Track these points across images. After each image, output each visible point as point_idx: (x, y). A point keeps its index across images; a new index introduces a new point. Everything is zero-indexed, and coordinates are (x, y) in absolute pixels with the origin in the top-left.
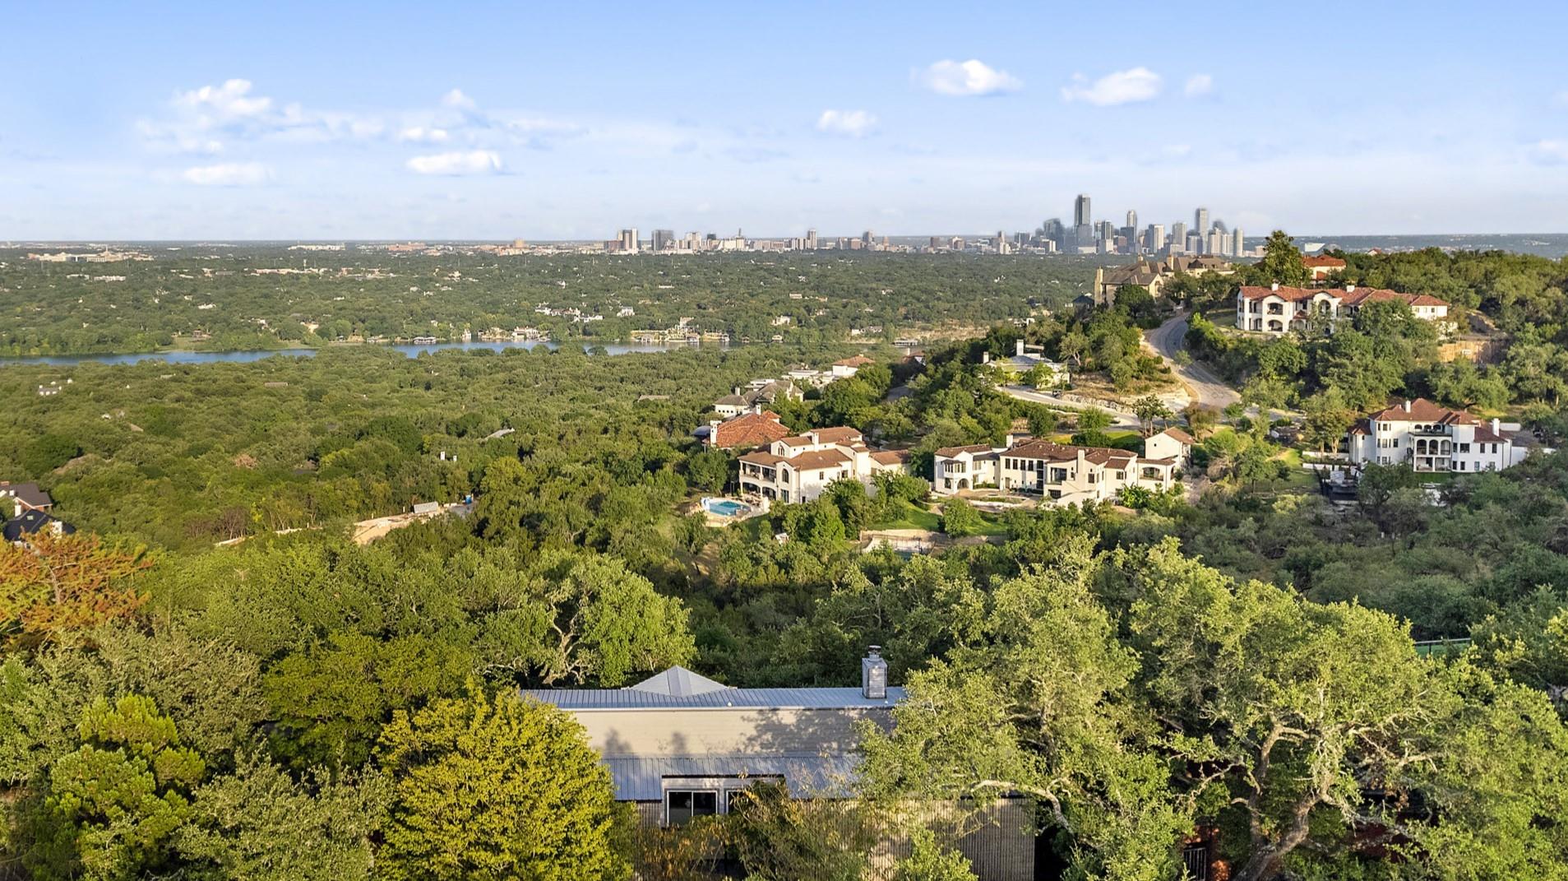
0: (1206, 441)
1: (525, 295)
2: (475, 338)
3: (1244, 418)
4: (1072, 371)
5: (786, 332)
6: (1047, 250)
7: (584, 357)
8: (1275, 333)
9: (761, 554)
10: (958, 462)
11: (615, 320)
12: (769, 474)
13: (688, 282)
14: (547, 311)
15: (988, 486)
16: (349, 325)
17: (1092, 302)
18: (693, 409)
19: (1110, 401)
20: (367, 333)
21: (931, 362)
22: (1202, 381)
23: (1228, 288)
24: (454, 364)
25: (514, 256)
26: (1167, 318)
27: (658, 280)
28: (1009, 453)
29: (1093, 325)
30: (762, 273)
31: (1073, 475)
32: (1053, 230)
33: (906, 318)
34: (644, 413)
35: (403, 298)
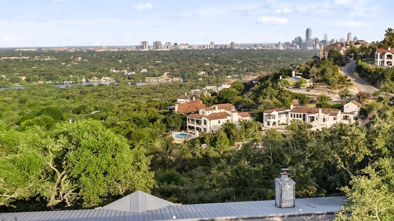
0: (366, 105)
1: (106, 65)
2: (87, 81)
3: (380, 97)
4: (314, 82)
5: (204, 77)
6: (296, 48)
7: (128, 86)
8: (389, 66)
9: (196, 152)
10: (273, 115)
11: (140, 74)
12: (198, 122)
13: (167, 60)
14: (114, 71)
15: (284, 124)
16: (38, 77)
17: (319, 58)
18: (169, 101)
19: (329, 92)
20: (45, 80)
21: (259, 81)
22: (362, 84)
23: (371, 50)
24: (78, 89)
25: (102, 52)
26: (347, 63)
27: (156, 59)
28: (292, 111)
29: (321, 65)
30: (194, 56)
31: (317, 119)
32: (298, 41)
33: (247, 71)
34: (150, 104)
35: (59, 67)
